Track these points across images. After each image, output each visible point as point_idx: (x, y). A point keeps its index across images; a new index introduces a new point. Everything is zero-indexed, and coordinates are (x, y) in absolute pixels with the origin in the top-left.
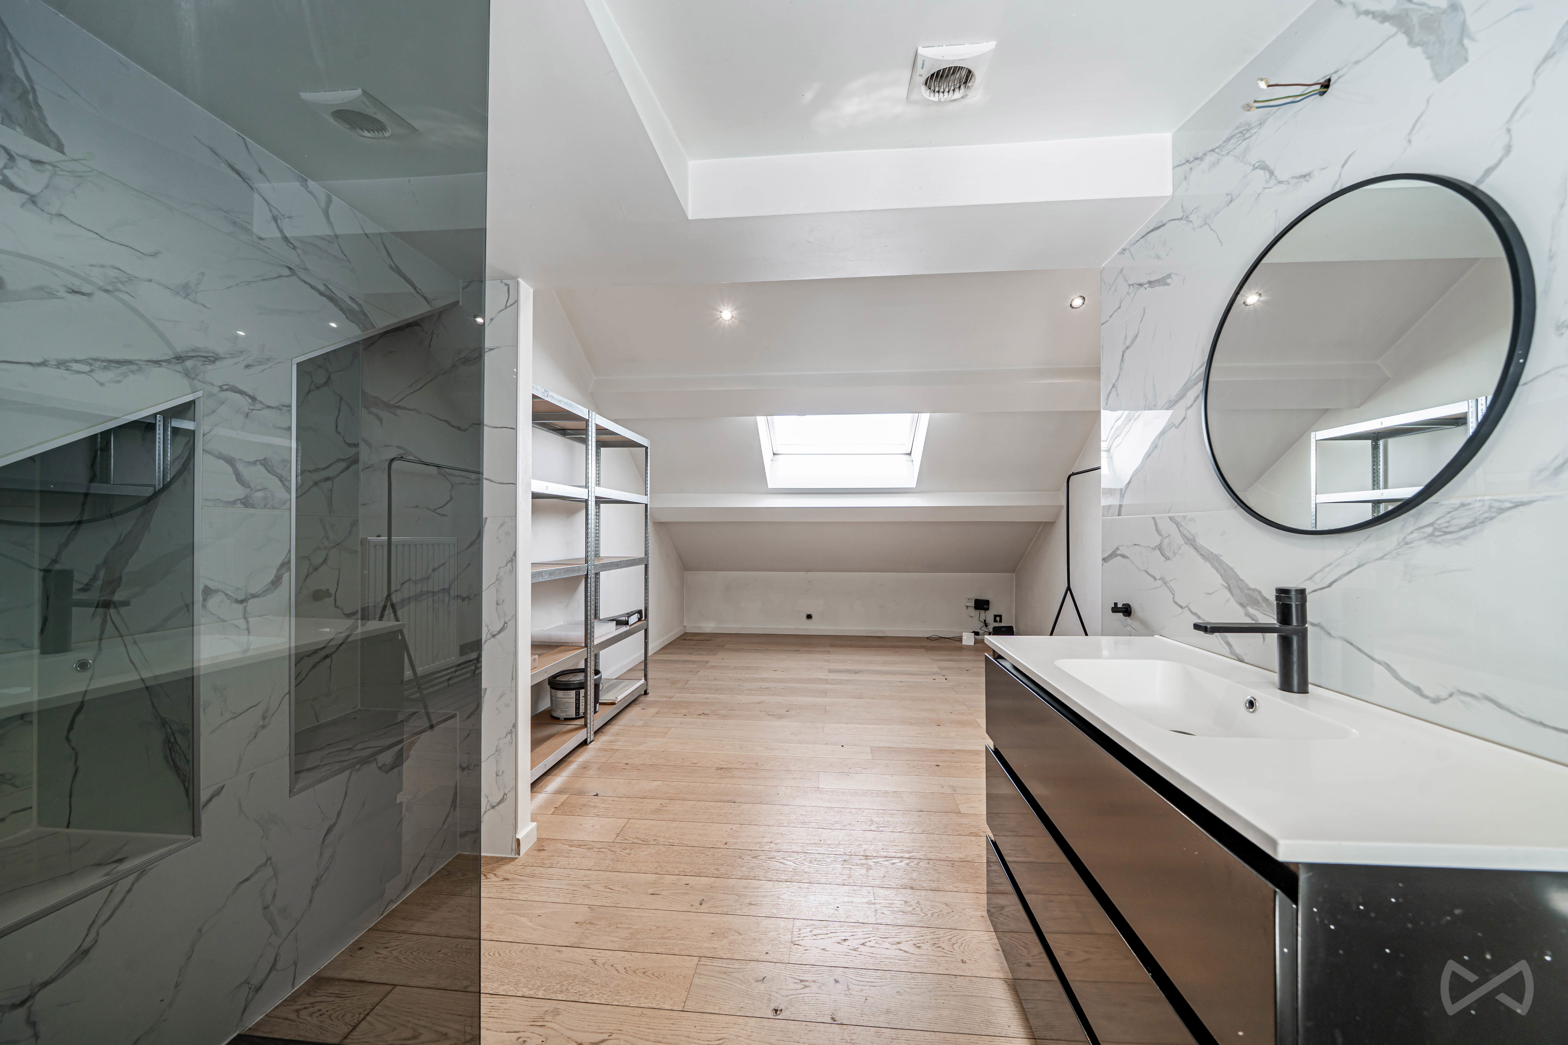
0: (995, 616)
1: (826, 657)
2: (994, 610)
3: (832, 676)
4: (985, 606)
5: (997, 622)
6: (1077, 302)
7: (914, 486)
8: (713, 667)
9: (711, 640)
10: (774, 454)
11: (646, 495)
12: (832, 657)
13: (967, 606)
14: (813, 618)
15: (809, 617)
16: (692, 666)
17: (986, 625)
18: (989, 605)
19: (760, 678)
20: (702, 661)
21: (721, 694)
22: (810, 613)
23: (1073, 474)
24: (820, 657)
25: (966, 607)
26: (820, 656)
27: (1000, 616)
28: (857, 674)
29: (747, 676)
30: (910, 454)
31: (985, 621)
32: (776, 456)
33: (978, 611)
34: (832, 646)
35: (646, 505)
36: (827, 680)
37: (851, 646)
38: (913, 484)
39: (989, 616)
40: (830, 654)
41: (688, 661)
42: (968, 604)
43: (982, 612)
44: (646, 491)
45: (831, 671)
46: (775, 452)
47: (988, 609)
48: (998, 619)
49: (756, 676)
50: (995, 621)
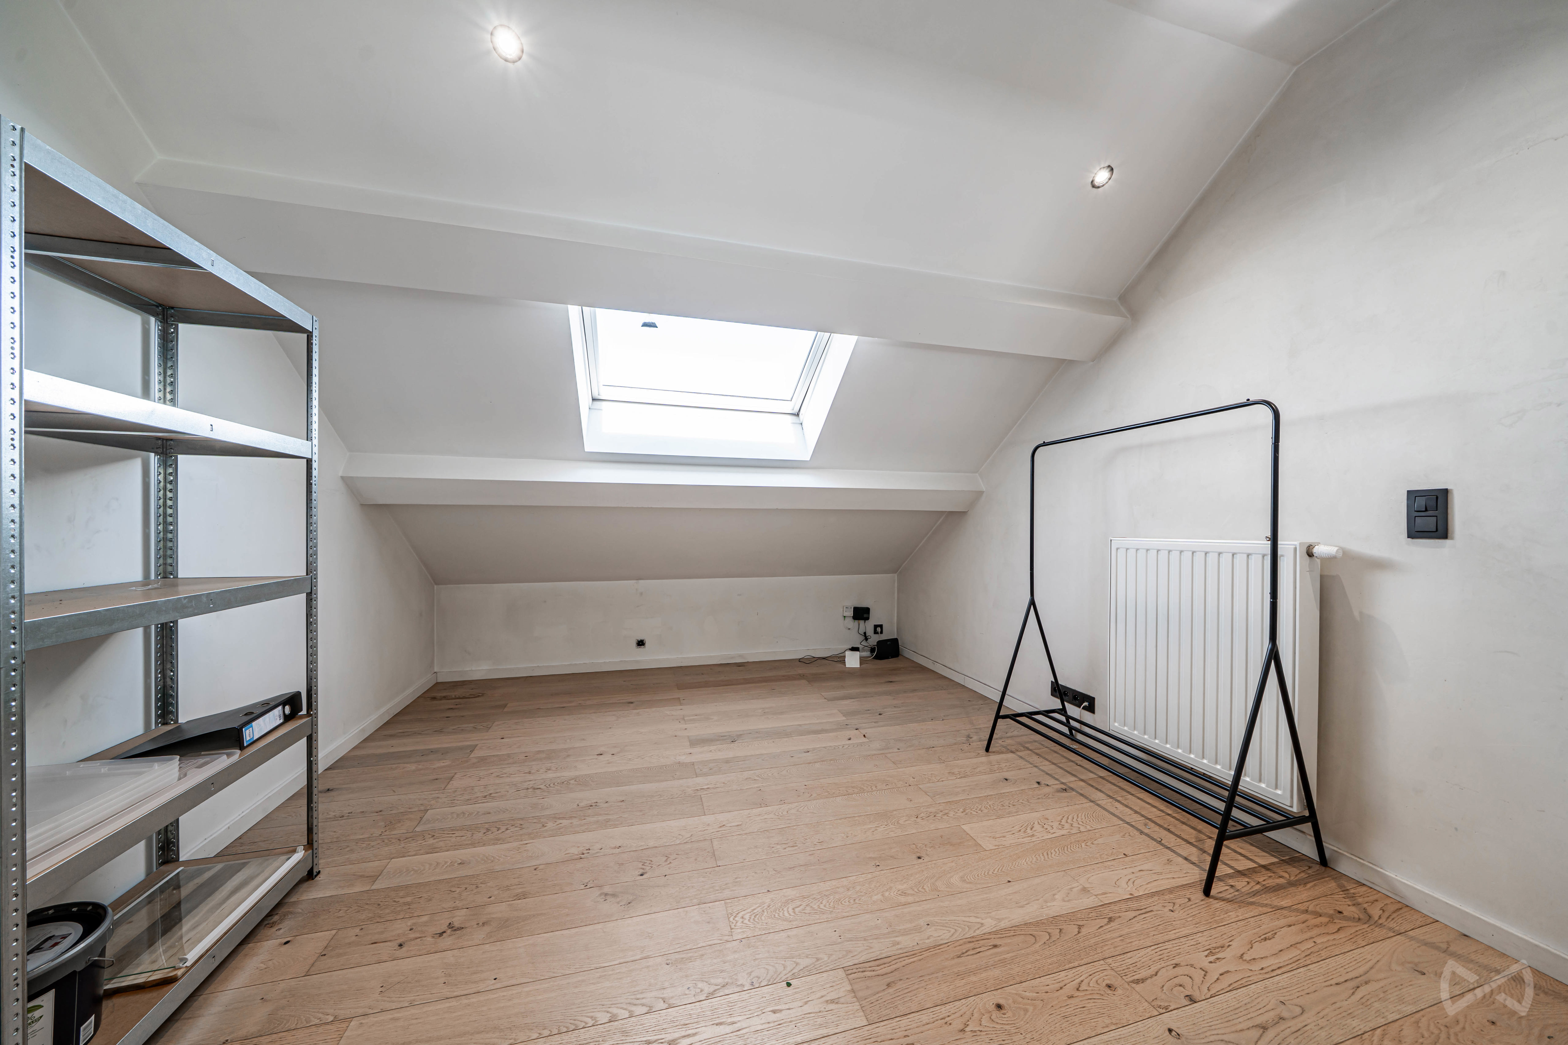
0: (876, 626)
1: (675, 711)
2: (874, 620)
3: (701, 754)
4: (865, 616)
5: (878, 633)
6: (1102, 177)
7: (807, 458)
8: (483, 760)
9: (483, 695)
10: (594, 400)
11: (309, 438)
12: (688, 710)
13: (845, 617)
14: (646, 645)
15: (641, 643)
16: (441, 764)
17: (866, 639)
18: (869, 614)
19: (575, 779)
20: (461, 748)
21: (497, 841)
22: (642, 639)
23: (1045, 444)
24: (668, 713)
25: (843, 618)
26: (667, 711)
27: (881, 626)
28: (736, 744)
29: (551, 775)
30: (798, 415)
31: (865, 633)
32: (597, 403)
33: (856, 622)
34: (681, 687)
35: (309, 462)
36: (693, 764)
37: (706, 685)
38: (805, 455)
39: (868, 626)
40: (681, 704)
41: (432, 751)
42: (846, 614)
43: (862, 622)
44: (309, 431)
45: (695, 742)
46: (596, 396)
47: (868, 619)
48: (879, 629)
49: (567, 774)
50: (876, 632)
